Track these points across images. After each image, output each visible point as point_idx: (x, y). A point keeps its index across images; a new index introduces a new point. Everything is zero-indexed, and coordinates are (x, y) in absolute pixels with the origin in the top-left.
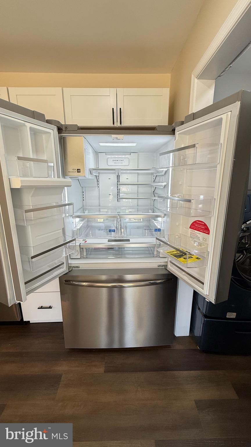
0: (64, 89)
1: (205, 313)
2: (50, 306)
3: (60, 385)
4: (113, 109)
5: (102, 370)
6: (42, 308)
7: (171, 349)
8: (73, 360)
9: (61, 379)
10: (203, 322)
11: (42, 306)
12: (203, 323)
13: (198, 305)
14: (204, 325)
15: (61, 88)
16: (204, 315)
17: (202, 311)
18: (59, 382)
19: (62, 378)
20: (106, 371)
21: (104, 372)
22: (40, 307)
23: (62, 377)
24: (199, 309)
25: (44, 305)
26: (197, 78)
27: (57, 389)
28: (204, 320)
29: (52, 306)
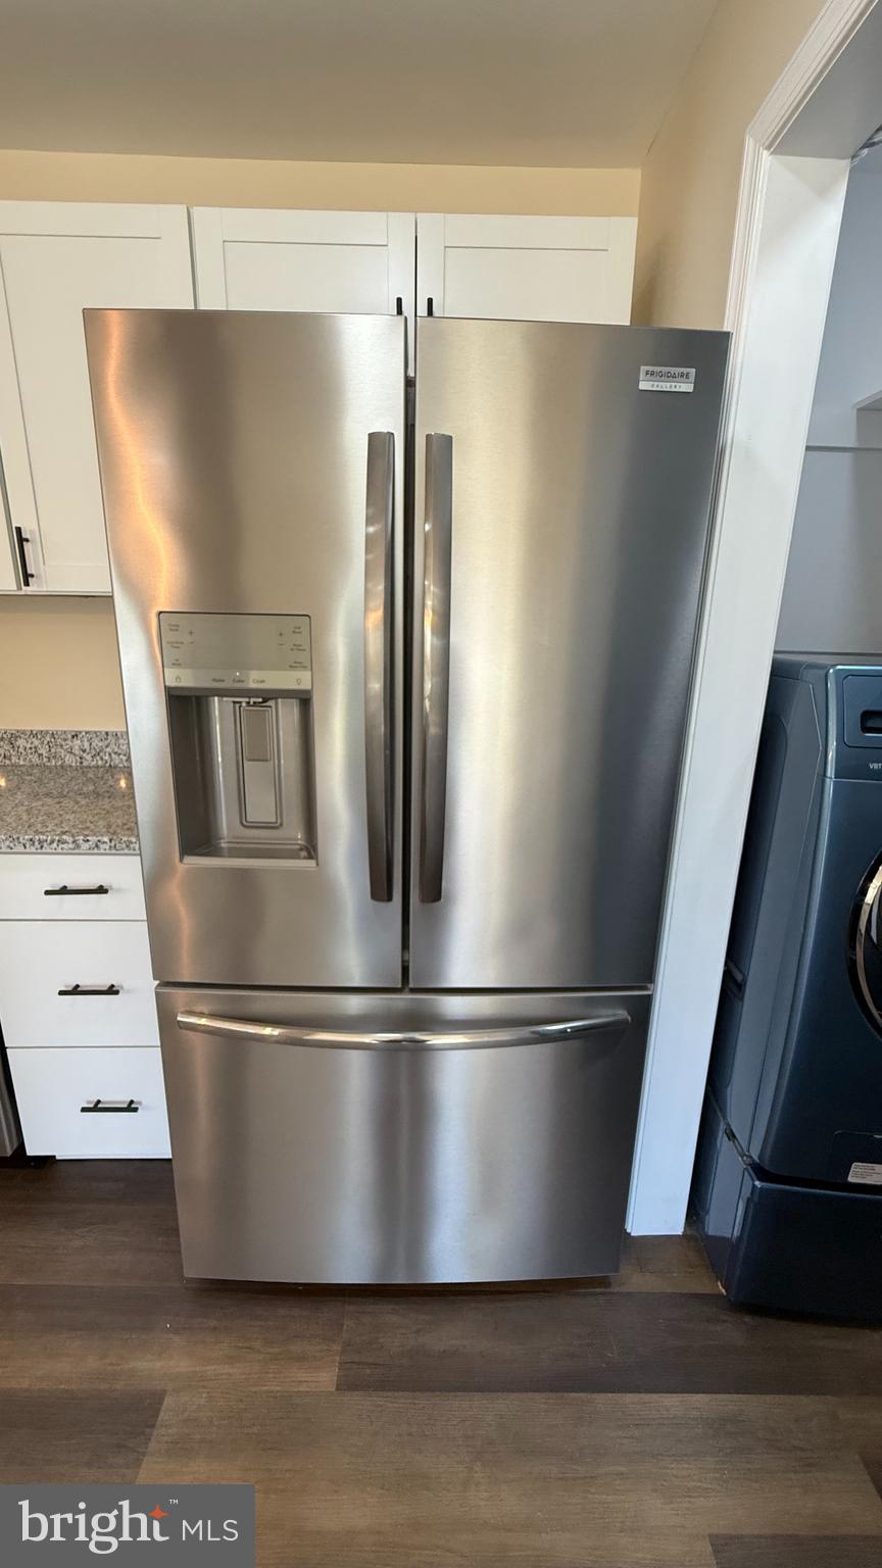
0: (196, 211)
1: (759, 1158)
2: (132, 1102)
3: (152, 1445)
4: (399, 301)
5: (325, 1378)
6: (96, 1108)
7: (611, 1290)
8: (215, 1328)
9: (156, 1415)
10: (746, 1193)
11: (99, 1102)
12: (748, 1199)
13: (725, 1117)
14: (752, 1205)
15: (185, 206)
16: (750, 1165)
17: (745, 1149)
18: (147, 1430)
19: (162, 1414)
20: (347, 1385)
21: (337, 1389)
22: (92, 1106)
23: (161, 1403)
24: (731, 1136)
25: (109, 1097)
26: (768, 148)
27: (138, 1463)
28: (754, 1186)
29: (140, 1103)
